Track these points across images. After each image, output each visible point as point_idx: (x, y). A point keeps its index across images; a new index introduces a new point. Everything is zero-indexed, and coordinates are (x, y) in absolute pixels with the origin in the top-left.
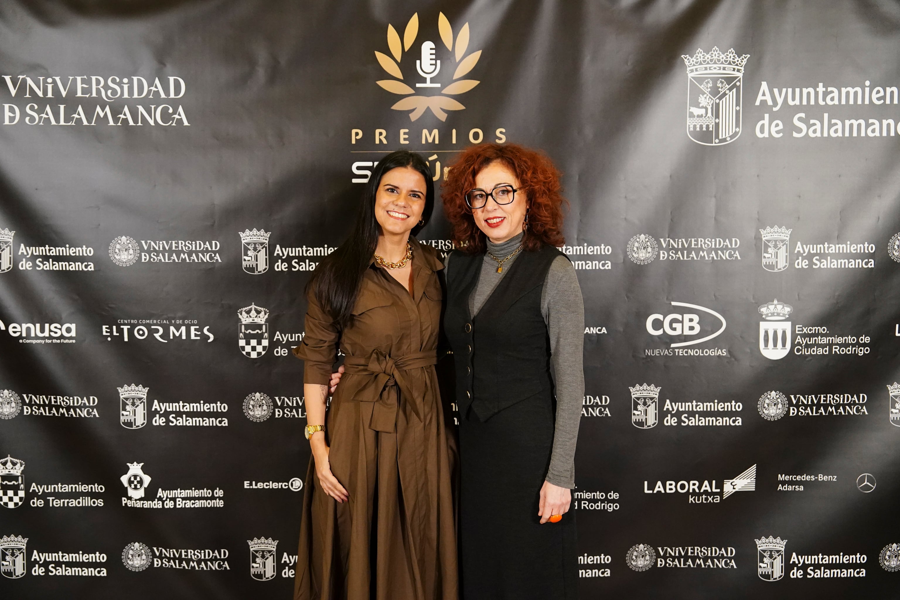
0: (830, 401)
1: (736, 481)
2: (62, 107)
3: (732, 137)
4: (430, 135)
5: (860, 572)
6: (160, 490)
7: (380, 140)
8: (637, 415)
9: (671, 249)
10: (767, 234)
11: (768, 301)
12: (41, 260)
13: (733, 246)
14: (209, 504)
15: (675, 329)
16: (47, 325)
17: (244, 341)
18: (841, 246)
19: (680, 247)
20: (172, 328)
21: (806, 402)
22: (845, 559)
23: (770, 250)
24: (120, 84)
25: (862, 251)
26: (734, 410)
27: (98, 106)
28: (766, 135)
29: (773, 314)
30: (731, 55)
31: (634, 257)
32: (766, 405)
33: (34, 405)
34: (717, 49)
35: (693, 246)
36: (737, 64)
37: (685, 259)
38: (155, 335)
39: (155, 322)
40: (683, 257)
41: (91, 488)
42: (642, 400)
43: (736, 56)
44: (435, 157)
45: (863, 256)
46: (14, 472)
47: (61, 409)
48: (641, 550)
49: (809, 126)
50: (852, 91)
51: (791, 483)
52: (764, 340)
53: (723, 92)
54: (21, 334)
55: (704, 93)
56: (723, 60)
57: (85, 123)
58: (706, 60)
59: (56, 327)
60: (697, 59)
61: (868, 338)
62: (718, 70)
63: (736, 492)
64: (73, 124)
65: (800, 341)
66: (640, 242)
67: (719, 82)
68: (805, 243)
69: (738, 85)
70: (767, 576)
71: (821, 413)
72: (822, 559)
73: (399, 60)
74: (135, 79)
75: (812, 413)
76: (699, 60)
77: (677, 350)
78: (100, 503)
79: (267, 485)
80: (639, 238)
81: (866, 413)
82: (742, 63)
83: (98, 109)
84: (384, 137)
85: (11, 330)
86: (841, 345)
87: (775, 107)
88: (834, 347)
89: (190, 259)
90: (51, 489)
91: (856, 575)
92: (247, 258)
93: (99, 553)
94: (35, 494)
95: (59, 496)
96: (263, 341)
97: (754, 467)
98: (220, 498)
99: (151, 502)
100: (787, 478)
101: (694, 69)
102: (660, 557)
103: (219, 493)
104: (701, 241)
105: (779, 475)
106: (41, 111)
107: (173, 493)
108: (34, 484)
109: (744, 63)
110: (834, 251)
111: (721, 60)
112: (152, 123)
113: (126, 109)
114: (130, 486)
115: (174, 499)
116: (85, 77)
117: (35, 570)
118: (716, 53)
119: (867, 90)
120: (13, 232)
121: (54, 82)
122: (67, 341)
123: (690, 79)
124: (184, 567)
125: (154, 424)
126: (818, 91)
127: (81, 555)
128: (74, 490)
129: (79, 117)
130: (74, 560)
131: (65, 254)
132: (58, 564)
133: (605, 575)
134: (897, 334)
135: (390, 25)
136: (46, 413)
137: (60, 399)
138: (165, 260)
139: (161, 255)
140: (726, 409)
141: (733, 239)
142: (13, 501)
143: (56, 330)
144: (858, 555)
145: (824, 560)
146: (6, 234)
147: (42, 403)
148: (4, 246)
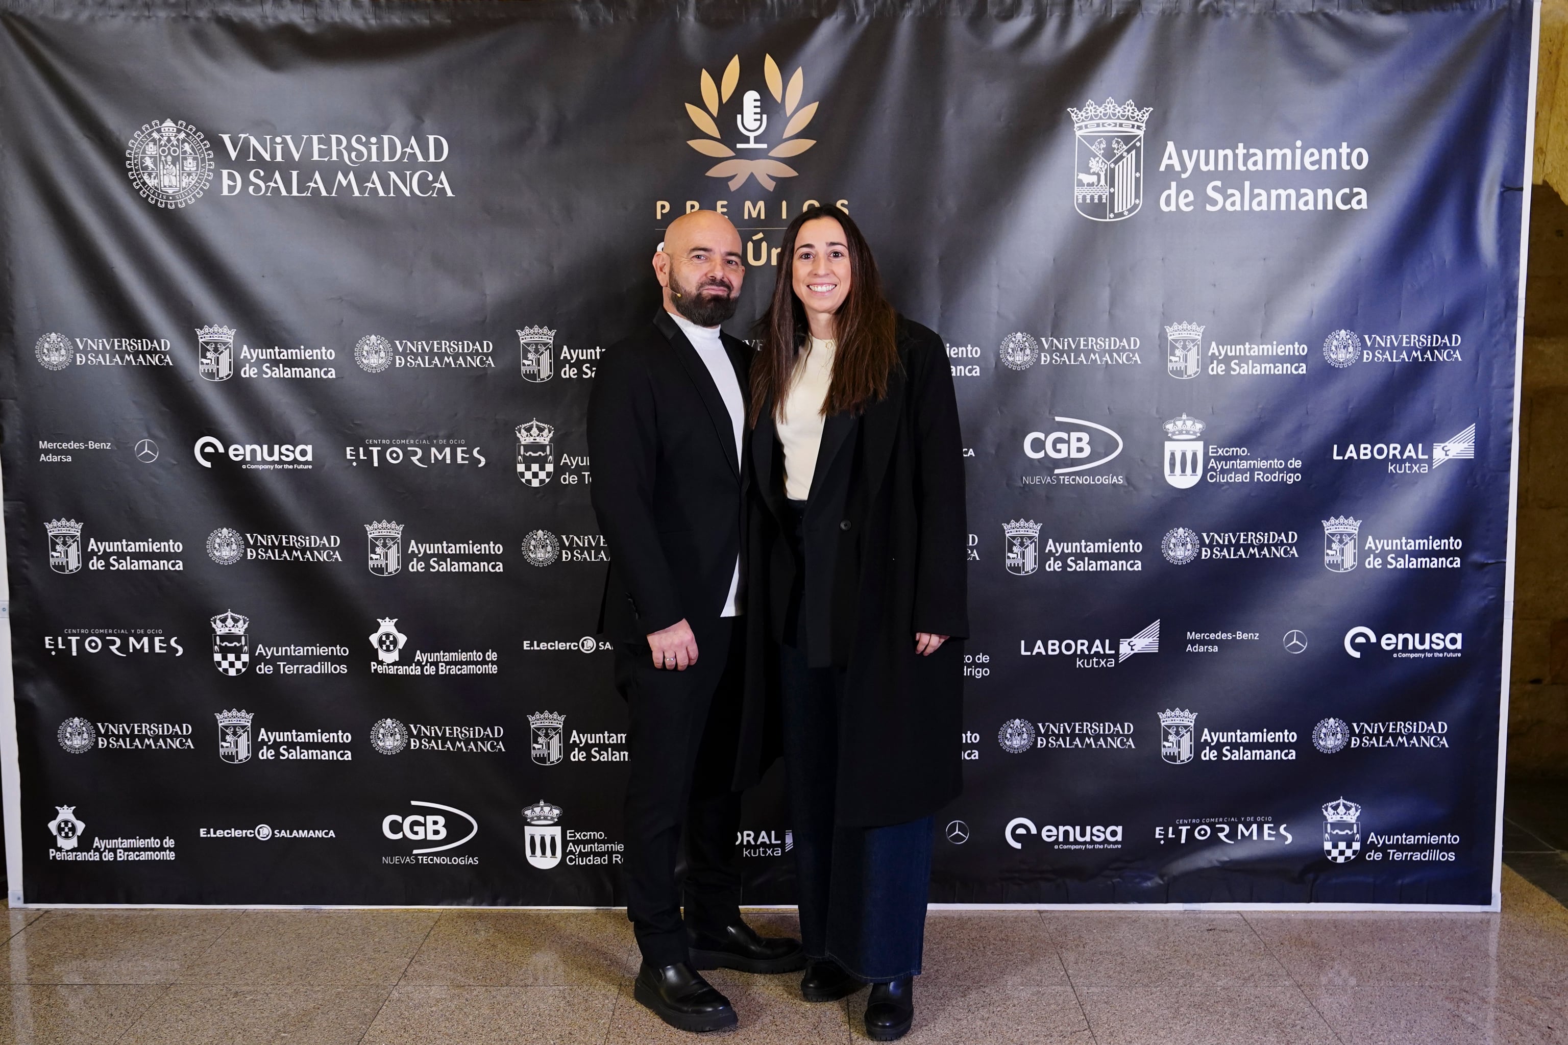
1: (1135, 640)
2: (295, 174)
3: (1130, 211)
4: (755, 208)
5: (1289, 753)
6: (418, 652)
8: (1012, 558)
9: (1054, 351)
10: (1174, 332)
11: (1174, 415)
12: (268, 365)
13: (1132, 347)
14: (479, 670)
15: (1059, 451)
16: (276, 447)
17: (523, 465)
18: (1265, 347)
19: (1066, 348)
20: (433, 450)
21: (1221, 542)
22: (1270, 737)
23: (1177, 352)
24: (367, 145)
25: (1291, 353)
26: (1132, 551)
27: (340, 172)
28: (1173, 208)
29: (1181, 433)
30: (1129, 107)
31: (1009, 362)
33: (259, 547)
34: (1112, 100)
35: (1082, 347)
36: (1137, 119)
37: (1072, 363)
38: (412, 458)
39: (412, 442)
40: (1070, 361)
41: (332, 650)
42: (1018, 539)
43: (1136, 110)
44: (760, 235)
45: (1291, 359)
46: (235, 630)
47: (294, 552)
48: (1017, 727)
49: (1226, 197)
50: (1279, 153)
51: (1202, 642)
52: (1170, 464)
53: (1120, 154)
54: (245, 458)
55: (1095, 156)
56: (1120, 114)
57: (324, 193)
58: (1098, 115)
59: (287, 450)
60: (1087, 113)
61: (1298, 462)
62: (1114, 126)
63: (1135, 654)
64: (309, 195)
65: (1214, 465)
66: (1016, 342)
67: (1114, 142)
68: (1221, 343)
69: (1138, 146)
70: (1173, 758)
72: (1241, 736)
73: (715, 114)
74: (386, 138)
75: (1230, 555)
76: (1090, 114)
77: (1062, 477)
78: (343, 669)
79: (551, 646)
80: (1015, 337)
81: (1296, 555)
83: (340, 176)
85: (231, 453)
86: (1265, 471)
87: (1184, 173)
88: (1256, 473)
89: (455, 364)
90: (282, 651)
91: (1284, 758)
92: (526, 362)
93: (342, 733)
94: (261, 658)
95: (291, 660)
96: (546, 465)
97: (1157, 622)
98: (493, 663)
99: (407, 667)
100: (1198, 636)
101: (1084, 126)
102: (1040, 735)
103: (492, 656)
104: (1092, 341)
105: (1189, 633)
106: (268, 178)
107: (434, 657)
108: (260, 646)
109: (1145, 118)
110: (1256, 354)
111: (1118, 114)
112: (407, 193)
113: (375, 176)
114: (382, 647)
115: (435, 664)
116: (323, 135)
117: (263, 753)
118: (1110, 106)
119: (1298, 152)
120: (233, 332)
121: (284, 142)
122: (301, 467)
123: (1078, 138)
124: (448, 748)
125: (411, 570)
126: (1237, 154)
127: (319, 734)
128: (310, 654)
129: (316, 186)
130: (311, 741)
131: (299, 358)
132: (291, 745)
133: (972, 757)
134: (1335, 457)
135: (704, 70)
136: (275, 557)
137: (293, 539)
138: (425, 365)
139: (419, 358)
140: (1122, 551)
141: (1132, 339)
142: (234, 667)
143: (287, 453)
144: (1286, 733)
145: (1243, 738)
146: (227, 334)
147: (270, 544)
148: (221, 348)
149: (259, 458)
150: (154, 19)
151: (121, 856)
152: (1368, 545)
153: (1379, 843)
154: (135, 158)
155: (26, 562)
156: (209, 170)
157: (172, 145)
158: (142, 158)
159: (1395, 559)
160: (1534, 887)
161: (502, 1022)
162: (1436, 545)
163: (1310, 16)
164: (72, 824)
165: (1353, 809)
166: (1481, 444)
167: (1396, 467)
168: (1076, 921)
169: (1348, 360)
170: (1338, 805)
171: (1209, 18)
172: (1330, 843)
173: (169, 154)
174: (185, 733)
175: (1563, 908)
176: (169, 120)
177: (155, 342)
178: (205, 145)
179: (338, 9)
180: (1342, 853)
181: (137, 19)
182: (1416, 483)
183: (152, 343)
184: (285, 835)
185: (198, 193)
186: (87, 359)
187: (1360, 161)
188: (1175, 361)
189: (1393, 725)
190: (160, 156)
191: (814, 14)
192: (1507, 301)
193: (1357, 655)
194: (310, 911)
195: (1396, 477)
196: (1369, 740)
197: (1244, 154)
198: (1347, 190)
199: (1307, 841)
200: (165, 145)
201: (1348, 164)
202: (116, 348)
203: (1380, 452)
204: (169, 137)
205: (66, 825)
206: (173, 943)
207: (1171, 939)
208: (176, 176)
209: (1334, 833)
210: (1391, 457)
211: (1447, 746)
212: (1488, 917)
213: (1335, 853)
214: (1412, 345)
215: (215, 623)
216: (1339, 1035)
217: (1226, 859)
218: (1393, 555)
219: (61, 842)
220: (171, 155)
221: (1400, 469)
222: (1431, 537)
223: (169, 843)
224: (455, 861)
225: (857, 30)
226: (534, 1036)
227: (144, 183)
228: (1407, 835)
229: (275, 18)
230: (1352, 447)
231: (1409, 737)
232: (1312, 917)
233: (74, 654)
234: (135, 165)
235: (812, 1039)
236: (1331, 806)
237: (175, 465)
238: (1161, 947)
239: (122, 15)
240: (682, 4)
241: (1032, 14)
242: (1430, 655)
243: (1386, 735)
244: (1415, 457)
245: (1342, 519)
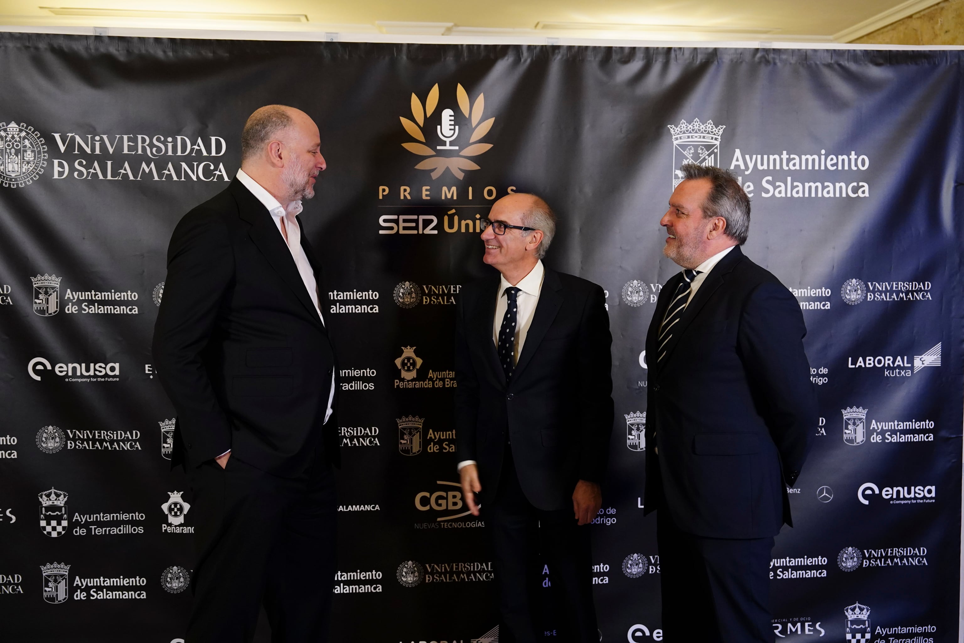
2: (109, 163)
4: (449, 192)
5: (822, 572)
7: (405, 196)
8: (631, 439)
12: (86, 304)
16: (92, 365)
18: (803, 291)
22: (809, 562)
24: (165, 143)
25: (820, 295)
27: (144, 163)
30: (710, 125)
31: (628, 300)
33: (77, 440)
34: (698, 120)
36: (715, 133)
41: (132, 516)
42: (635, 426)
43: (714, 127)
44: (453, 211)
46: (57, 503)
47: (104, 443)
48: (635, 559)
49: (775, 188)
50: (810, 158)
53: (703, 157)
54: (67, 373)
55: (686, 158)
56: (703, 130)
57: (131, 178)
58: (688, 130)
59: (100, 367)
60: (681, 129)
61: (826, 370)
62: (699, 138)
64: (120, 179)
66: (633, 287)
67: (699, 149)
69: (716, 152)
72: (790, 561)
73: (422, 125)
74: (179, 138)
76: (683, 129)
78: (141, 530)
80: (632, 284)
81: (825, 434)
82: (719, 133)
83: (144, 165)
84: (408, 193)
85: (57, 369)
87: (747, 171)
90: (93, 518)
91: (819, 576)
93: (139, 578)
94: (77, 524)
95: (101, 524)
99: (190, 528)
101: (679, 138)
102: (651, 564)
106: (89, 166)
108: (77, 514)
109: (720, 133)
111: (702, 130)
112: (194, 178)
113: (170, 166)
114: (171, 513)
116: (132, 136)
117: (77, 595)
118: (697, 124)
119: (823, 157)
121: (102, 140)
122: (111, 379)
123: (675, 146)
126: (782, 158)
127: (122, 580)
128: (115, 519)
129: (125, 172)
130: (115, 584)
131: (110, 299)
132: (99, 588)
133: (604, 582)
134: (850, 366)
135: (413, 94)
136: (89, 447)
137: (104, 433)
142: (56, 530)
143: (100, 369)
144: (820, 558)
145: (791, 563)
146: (54, 281)
147: (85, 437)
148: (51, 291)
149: (78, 374)
150: (3, 48)
152: (872, 426)
153: (882, 634)
156: (44, 160)
157: (16, 141)
159: (890, 436)
162: (917, 425)
163: (829, 66)
165: (865, 610)
166: (945, 356)
167: (890, 372)
169: (858, 300)
170: (855, 608)
171: (763, 65)
172: (850, 635)
173: (13, 147)
174: (16, 582)
176: (13, 122)
178: (41, 141)
179: (145, 45)
180: (858, 641)
182: (904, 383)
185: (35, 176)
187: (863, 164)
189: (891, 550)
190: (6, 149)
191: (492, 56)
192: (960, 260)
193: (866, 502)
195: (890, 379)
196: (875, 562)
197: (787, 158)
198: (855, 184)
199: (834, 634)
200: (10, 141)
201: (855, 166)
203: (880, 362)
204: (13, 135)
208: (18, 164)
209: (853, 627)
210: (886, 365)
211: (926, 564)
213: (854, 641)
214: (899, 289)
215: (42, 498)
218: (889, 433)
220: (14, 148)
221: (893, 374)
222: (914, 420)
225: (523, 67)
228: (901, 627)
229: (97, 49)
230: (861, 359)
231: (902, 558)
236: (850, 609)
237: (11, 379)
240: (398, 47)
241: (643, 60)
242: (914, 502)
243: (886, 558)
244: (902, 365)
245: (855, 408)
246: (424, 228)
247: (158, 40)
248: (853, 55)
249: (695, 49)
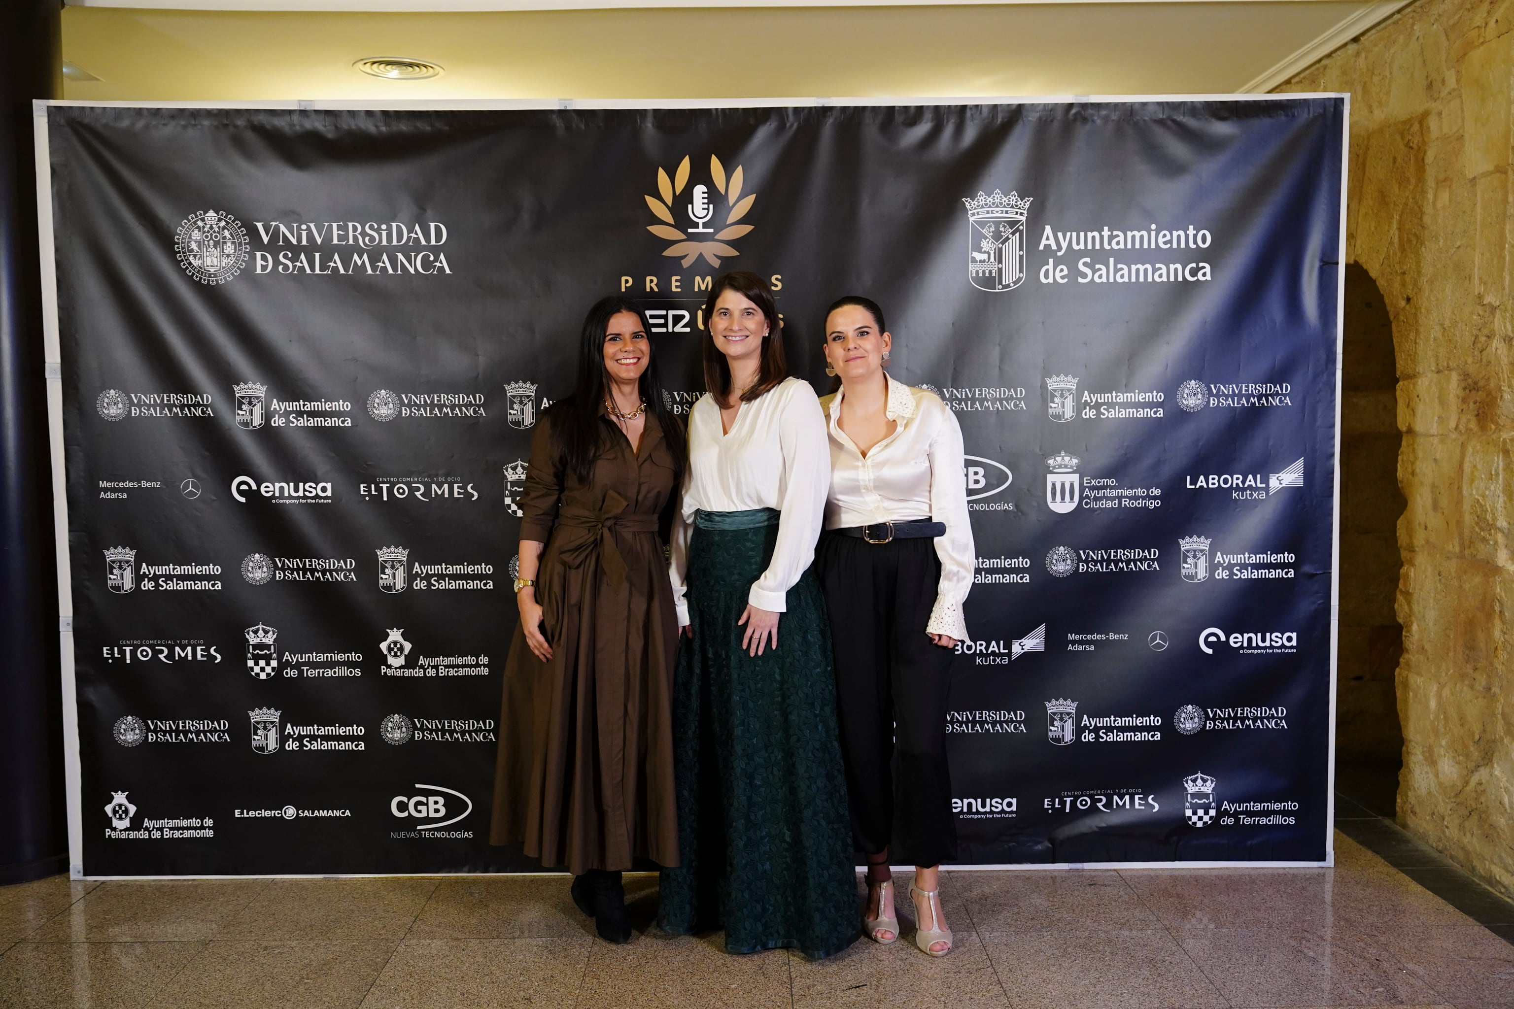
0: (1120, 556)
1: (1024, 641)
2: (317, 255)
3: (1015, 283)
4: (703, 282)
5: (1155, 735)
6: (421, 657)
7: (651, 287)
9: (954, 400)
10: (1053, 383)
11: (1055, 453)
12: (294, 415)
14: (473, 671)
16: (301, 485)
17: (510, 499)
18: (1129, 395)
20: (434, 486)
21: (1095, 558)
22: (1139, 722)
23: (1056, 400)
24: (378, 231)
25: (1151, 400)
26: (1021, 566)
27: (355, 254)
28: (1051, 280)
29: (1060, 467)
30: (1013, 198)
32: (1054, 561)
33: (287, 569)
34: (999, 192)
36: (1020, 207)
37: (969, 409)
38: (416, 493)
39: (416, 479)
40: (967, 407)
41: (348, 656)
43: (1019, 199)
45: (1151, 405)
46: (266, 640)
47: (316, 573)
49: (1094, 271)
50: (1137, 234)
51: (1081, 642)
52: (1052, 493)
53: (1006, 236)
54: (274, 494)
55: (986, 238)
56: (1006, 203)
57: (342, 271)
58: (988, 204)
59: (310, 487)
60: (979, 203)
61: (1158, 491)
62: (1001, 213)
63: (1025, 652)
64: (329, 273)
65: (1089, 493)
67: (1001, 226)
68: (1092, 392)
69: (1021, 229)
70: (1058, 740)
71: (1112, 569)
72: (1115, 721)
73: (670, 205)
74: (394, 225)
75: (1102, 569)
76: (981, 203)
78: (357, 672)
81: (1158, 569)
82: (1025, 207)
83: (356, 257)
84: (655, 285)
85: (263, 490)
86: (1130, 498)
87: (1060, 251)
88: (1123, 500)
89: (453, 414)
90: (305, 658)
91: (1151, 739)
92: (512, 412)
93: (357, 726)
94: (288, 664)
95: (313, 665)
97: (1043, 626)
98: (485, 666)
99: (412, 670)
100: (1077, 637)
101: (976, 213)
103: (484, 660)
104: (985, 391)
106: (295, 259)
107: (434, 661)
108: (287, 653)
109: (1027, 206)
110: (1122, 400)
111: (1004, 203)
112: (412, 271)
113: (385, 257)
114: (390, 653)
115: (436, 667)
116: (342, 223)
117: (289, 745)
118: (998, 196)
119: (1153, 234)
120: (265, 388)
121: (309, 228)
122: (322, 501)
123: (972, 223)
125: (415, 587)
126: (1103, 236)
127: (337, 728)
128: (330, 660)
129: (335, 265)
130: (330, 734)
131: (320, 410)
132: (313, 738)
134: (1189, 486)
135: (661, 170)
136: (299, 578)
137: (315, 562)
138: (426, 414)
139: (422, 409)
140: (1013, 566)
141: (1019, 389)
142: (264, 672)
143: (310, 489)
144: (1152, 718)
145: (1116, 723)
146: (257, 389)
147: (295, 567)
148: (255, 402)
149: (286, 494)
150: (199, 127)
151: (167, 834)
152: (1217, 559)
153: (1231, 810)
154: (182, 243)
155: (87, 583)
156: (245, 252)
157: (214, 232)
158: (189, 242)
159: (1239, 571)
160: (1361, 847)
161: (494, 968)
162: (1273, 559)
163: (1161, 123)
164: (125, 807)
165: (1209, 782)
166: (1308, 474)
167: (1239, 494)
168: (979, 879)
169: (1197, 406)
170: (1196, 779)
171: (1078, 123)
172: (1191, 811)
173: (211, 238)
174: (222, 728)
175: (1386, 863)
176: (211, 210)
177: (198, 396)
178: (242, 232)
179: (354, 118)
180: (1200, 818)
181: (185, 127)
182: (1256, 507)
183: (196, 397)
184: (308, 814)
185: (236, 271)
186: (141, 411)
187: (1204, 242)
188: (1054, 407)
190: (204, 240)
191: (752, 121)
192: (1328, 356)
193: (1210, 651)
194: (329, 879)
195: (1239, 503)
196: (1221, 723)
197: (1109, 236)
198: (1194, 265)
199: (1171, 809)
200: (208, 232)
201: (1194, 244)
202: (165, 402)
203: (1226, 481)
204: (211, 225)
205: (120, 808)
206: (212, 907)
207: (1059, 892)
208: (217, 257)
209: (1194, 802)
210: (1234, 486)
212: (1323, 871)
213: (1195, 819)
214: (1250, 392)
215: (248, 634)
216: (1201, 968)
217: (1104, 825)
218: (1238, 568)
219: (116, 823)
220: (213, 240)
221: (1243, 496)
222: (1269, 552)
223: (209, 822)
224: (453, 835)
225: (789, 134)
226: (521, 979)
227: (190, 264)
228: (1254, 803)
229: (301, 126)
230: (1202, 478)
231: (1255, 720)
232: (1176, 873)
233: (128, 661)
234: (183, 248)
235: (758, 978)
236: (1191, 780)
237: (215, 500)
238: (1051, 899)
239: (173, 123)
240: (642, 113)
241: (932, 121)
242: (1271, 651)
243: (1235, 719)
244: (1254, 486)
245: (1195, 538)
246: (674, 326)
247: (369, 113)
248: (1192, 109)
249: (995, 106)
